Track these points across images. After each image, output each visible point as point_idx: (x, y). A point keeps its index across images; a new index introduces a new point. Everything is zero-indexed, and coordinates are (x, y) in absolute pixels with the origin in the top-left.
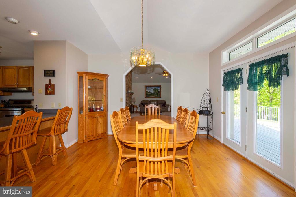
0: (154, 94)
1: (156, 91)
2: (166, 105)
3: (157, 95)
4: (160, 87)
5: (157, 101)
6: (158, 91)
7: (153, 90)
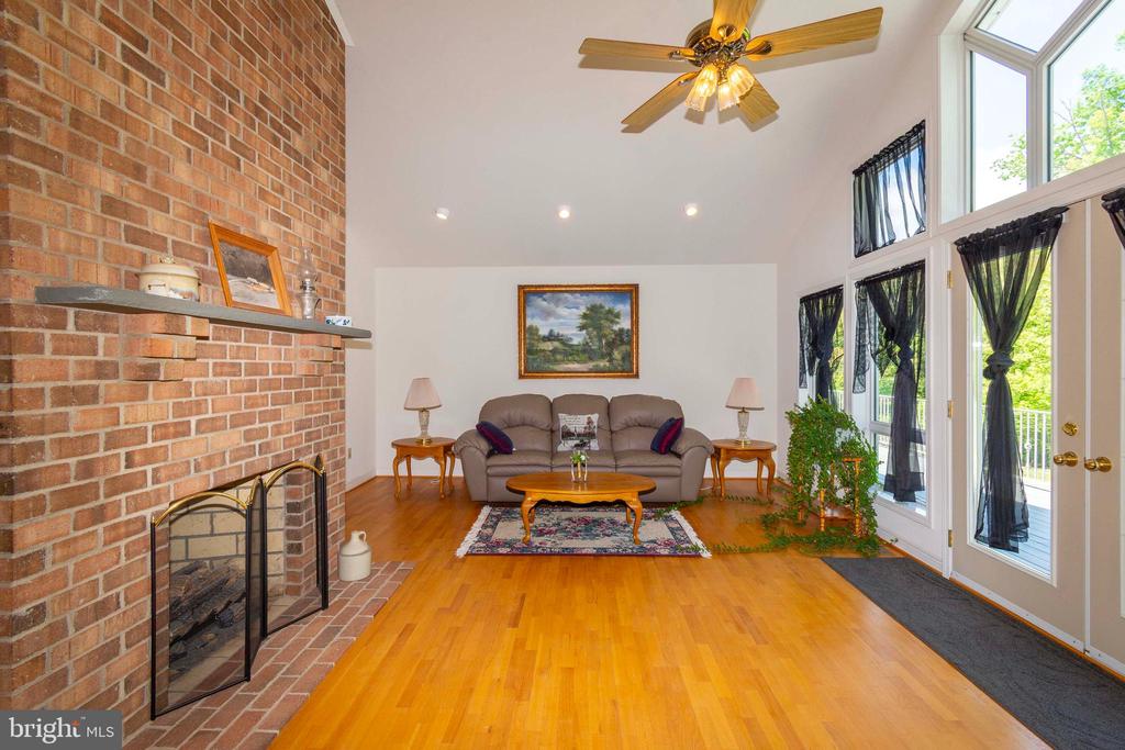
0: (585, 352)
1: (599, 328)
2: (681, 446)
3: (610, 354)
4: (630, 293)
5: (609, 408)
6: (616, 328)
7: (581, 321)
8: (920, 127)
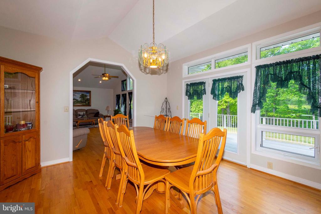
0: (81, 102)
2: (99, 116)
5: (87, 111)
6: (87, 98)
7: (80, 97)
8: (126, 80)
